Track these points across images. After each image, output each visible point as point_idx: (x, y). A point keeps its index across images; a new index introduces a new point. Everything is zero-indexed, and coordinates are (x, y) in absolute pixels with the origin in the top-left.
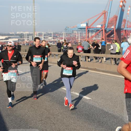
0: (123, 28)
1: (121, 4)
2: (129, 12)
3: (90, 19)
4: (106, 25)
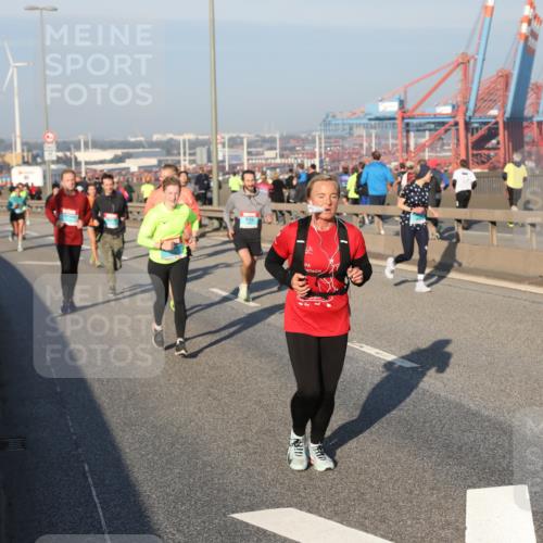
0: (533, 117)
1: (524, 28)
3: (411, 84)
4: (471, 106)
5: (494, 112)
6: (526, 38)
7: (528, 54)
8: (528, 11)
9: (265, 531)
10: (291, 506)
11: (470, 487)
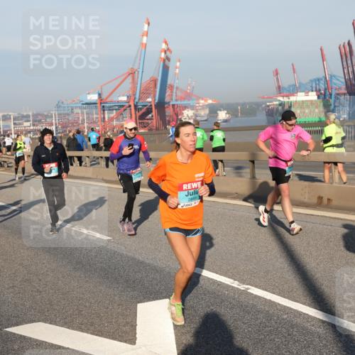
0: (169, 102)
1: (163, 55)
2: (177, 71)
3: (105, 85)
4: (137, 96)
5: (150, 100)
6: (164, 60)
7: (166, 69)
8: (164, 46)
9: (24, 337)
10: (39, 321)
11: (139, 302)
